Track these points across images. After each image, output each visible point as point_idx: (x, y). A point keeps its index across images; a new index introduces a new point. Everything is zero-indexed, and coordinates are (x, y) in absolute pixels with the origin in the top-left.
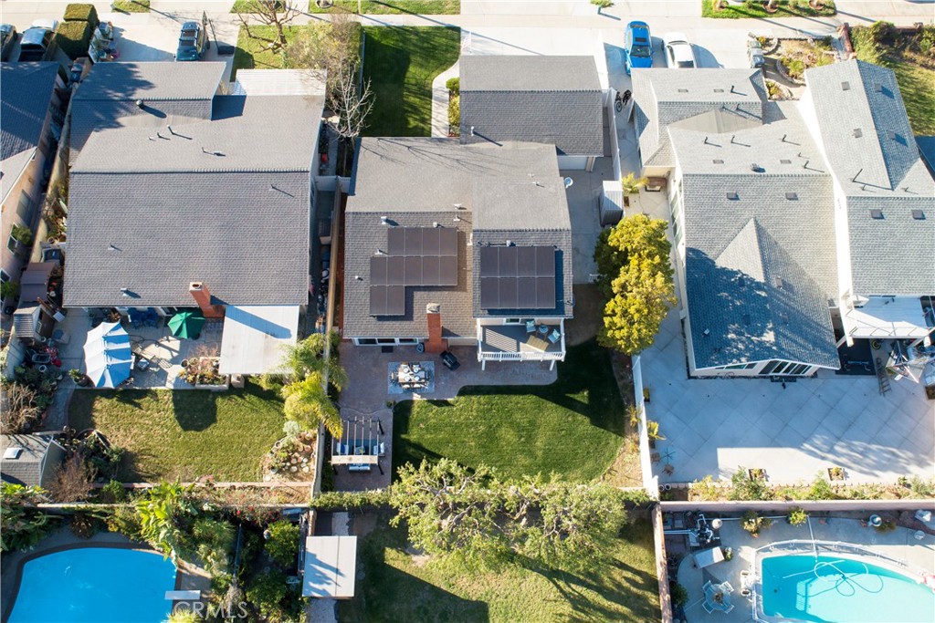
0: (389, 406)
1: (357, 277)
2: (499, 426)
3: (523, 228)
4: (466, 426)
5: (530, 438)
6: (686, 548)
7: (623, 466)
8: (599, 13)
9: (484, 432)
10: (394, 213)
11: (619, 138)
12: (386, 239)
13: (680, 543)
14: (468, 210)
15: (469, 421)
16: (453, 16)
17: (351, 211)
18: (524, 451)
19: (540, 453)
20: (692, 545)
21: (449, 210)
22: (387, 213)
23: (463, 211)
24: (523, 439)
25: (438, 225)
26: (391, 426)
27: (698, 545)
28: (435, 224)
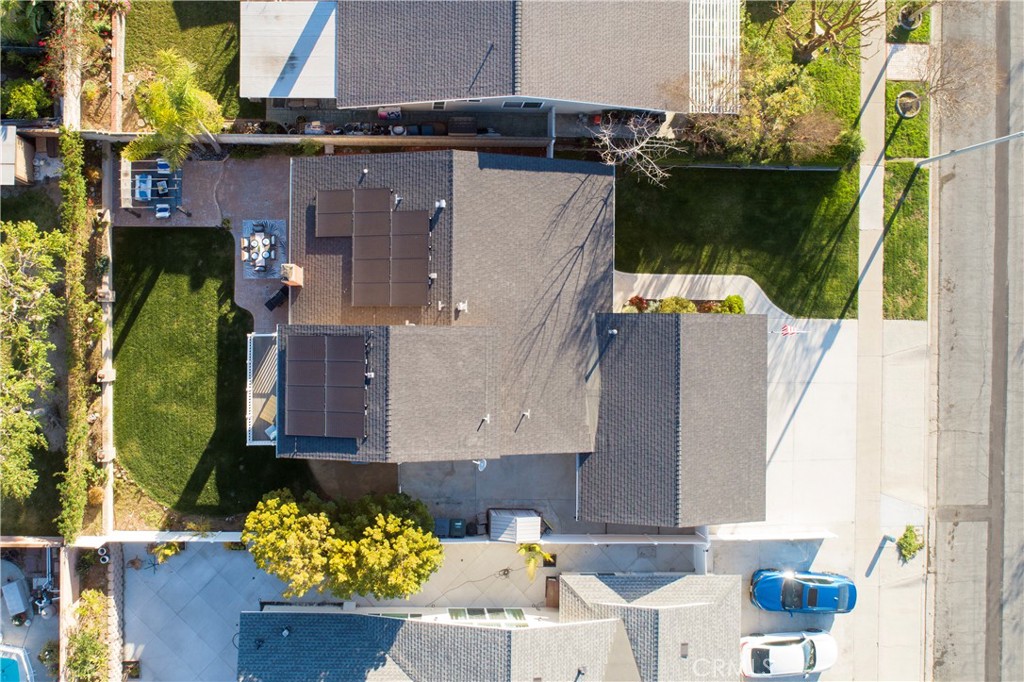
0: (226, 221)
1: (366, 171)
2: (198, 360)
3: (391, 396)
4: (198, 320)
5: (181, 397)
6: (31, 572)
7: (147, 508)
8: (885, 539)
9: (190, 340)
10: (451, 218)
11: (640, 547)
12: (416, 207)
13: (37, 566)
14: (454, 323)
15: (203, 322)
16: (881, 307)
17: (455, 158)
18: (165, 388)
19: (162, 408)
20: (35, 581)
21: (453, 295)
22: (451, 209)
23: (453, 314)
24: (180, 388)
25: (432, 280)
26: (198, 225)
27: (34, 587)
28: (434, 276)
